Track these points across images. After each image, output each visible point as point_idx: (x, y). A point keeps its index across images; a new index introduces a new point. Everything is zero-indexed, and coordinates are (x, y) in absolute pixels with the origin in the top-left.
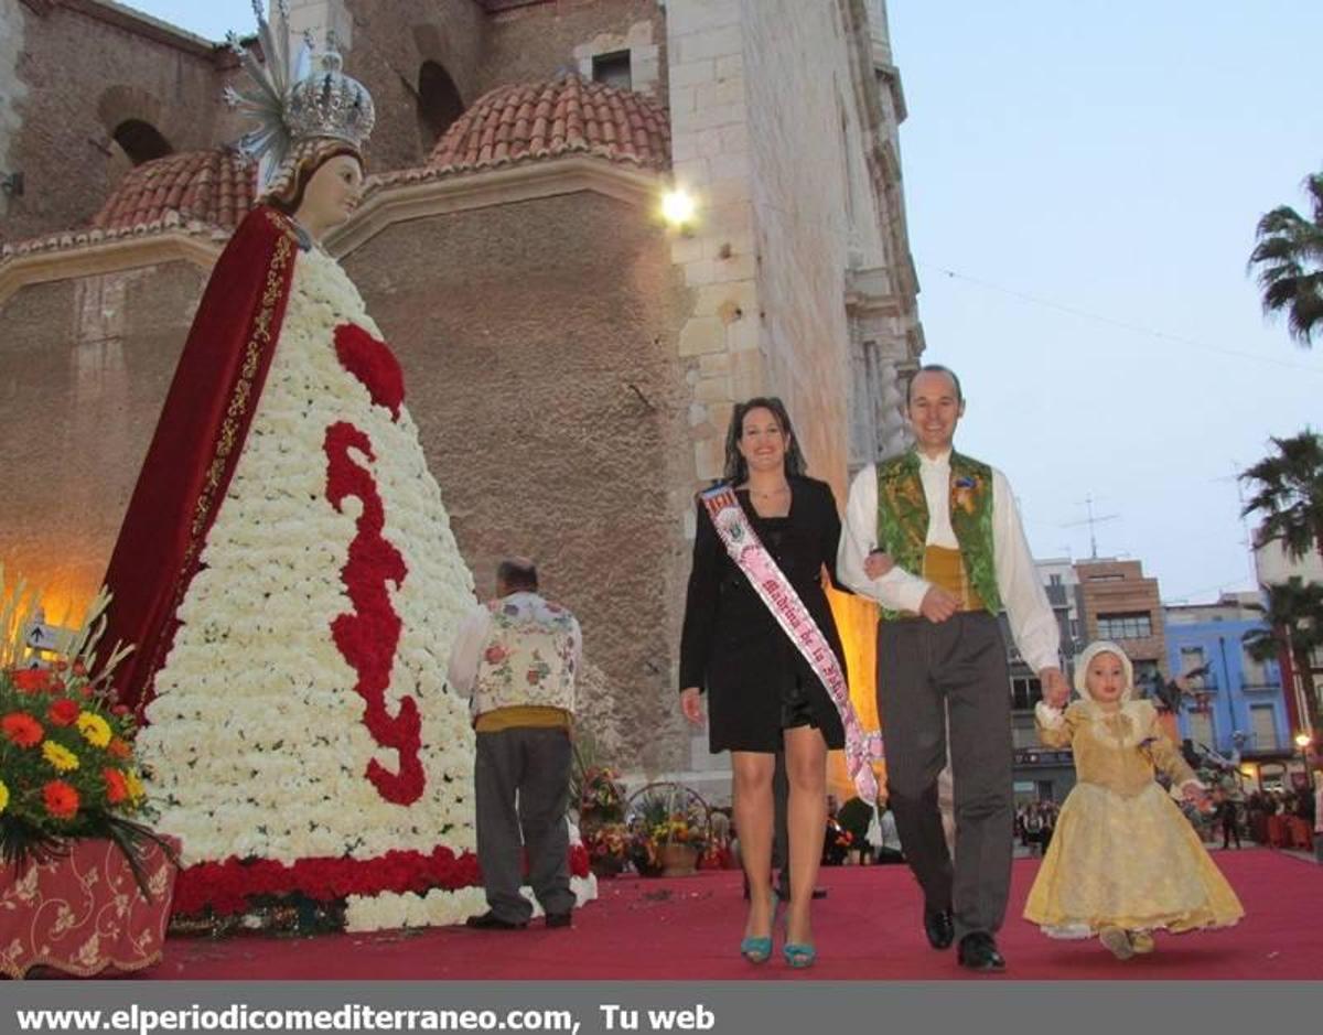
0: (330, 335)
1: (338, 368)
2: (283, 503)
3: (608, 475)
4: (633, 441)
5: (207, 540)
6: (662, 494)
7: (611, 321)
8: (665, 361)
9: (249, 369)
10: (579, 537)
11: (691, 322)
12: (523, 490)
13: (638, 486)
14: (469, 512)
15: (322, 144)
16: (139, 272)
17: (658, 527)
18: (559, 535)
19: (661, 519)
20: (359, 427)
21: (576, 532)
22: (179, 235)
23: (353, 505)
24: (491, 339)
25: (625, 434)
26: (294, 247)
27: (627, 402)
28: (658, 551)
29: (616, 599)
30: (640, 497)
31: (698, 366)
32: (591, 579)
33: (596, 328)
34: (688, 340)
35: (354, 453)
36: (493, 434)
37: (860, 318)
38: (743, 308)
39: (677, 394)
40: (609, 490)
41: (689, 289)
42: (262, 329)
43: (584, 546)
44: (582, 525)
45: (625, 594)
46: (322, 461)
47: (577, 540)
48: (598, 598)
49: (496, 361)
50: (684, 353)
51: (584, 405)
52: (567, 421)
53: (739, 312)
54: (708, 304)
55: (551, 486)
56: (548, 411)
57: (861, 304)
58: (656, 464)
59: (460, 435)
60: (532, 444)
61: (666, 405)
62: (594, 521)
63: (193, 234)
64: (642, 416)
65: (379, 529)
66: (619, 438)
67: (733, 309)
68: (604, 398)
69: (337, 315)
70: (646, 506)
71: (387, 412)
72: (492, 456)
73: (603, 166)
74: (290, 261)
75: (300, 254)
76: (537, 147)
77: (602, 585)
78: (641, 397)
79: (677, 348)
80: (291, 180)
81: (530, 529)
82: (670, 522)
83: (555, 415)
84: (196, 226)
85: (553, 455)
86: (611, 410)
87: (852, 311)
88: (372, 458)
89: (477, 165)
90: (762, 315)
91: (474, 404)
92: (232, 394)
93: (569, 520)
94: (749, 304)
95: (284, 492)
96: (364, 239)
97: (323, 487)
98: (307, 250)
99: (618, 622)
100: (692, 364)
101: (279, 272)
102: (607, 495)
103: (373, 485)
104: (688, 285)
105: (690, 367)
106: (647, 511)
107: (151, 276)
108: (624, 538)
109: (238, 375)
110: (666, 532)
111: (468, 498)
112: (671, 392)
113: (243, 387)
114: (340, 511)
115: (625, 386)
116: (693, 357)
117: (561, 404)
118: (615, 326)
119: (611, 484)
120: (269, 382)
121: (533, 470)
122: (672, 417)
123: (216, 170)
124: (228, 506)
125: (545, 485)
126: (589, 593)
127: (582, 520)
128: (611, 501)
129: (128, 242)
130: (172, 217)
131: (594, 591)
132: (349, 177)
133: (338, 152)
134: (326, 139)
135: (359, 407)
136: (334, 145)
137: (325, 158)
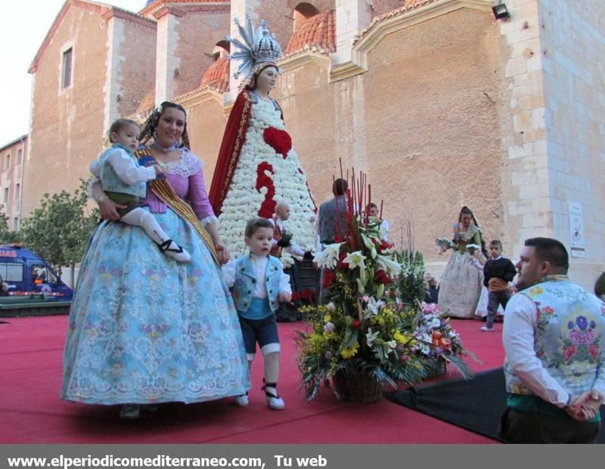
0: (262, 132)
1: (264, 143)
2: (244, 191)
3: (476, 133)
4: (486, 118)
5: (224, 204)
6: (499, 140)
7: (476, 65)
8: (500, 80)
9: (236, 148)
10: (465, 160)
11: (510, 61)
12: (442, 142)
13: (489, 137)
14: (420, 153)
15: (261, 65)
16: (299, 69)
17: (497, 154)
18: (457, 161)
19: (499, 151)
20: (270, 163)
21: (463, 159)
22: (309, 53)
23: (264, 190)
24: (426, 79)
25: (483, 115)
26: (250, 104)
27: (483, 100)
28: (498, 165)
29: (480, 186)
30: (489, 142)
31: (513, 81)
32: (470, 178)
33: (469, 69)
34: (508, 70)
35: (267, 173)
36: (429, 119)
38: (534, 51)
39: (505, 95)
40: (476, 139)
41: (509, 47)
42: (240, 134)
43: (467, 164)
44: (466, 155)
45: (484, 184)
46: (255, 176)
47: (464, 163)
48: (473, 186)
49: (429, 89)
50: (507, 76)
51: (465, 104)
52: (458, 111)
53: (532, 53)
54: (518, 51)
55: (453, 139)
56: (450, 108)
58: (496, 127)
59: (416, 121)
60: (445, 123)
61: (500, 100)
62: (471, 154)
63: (314, 52)
64: (490, 105)
65: (272, 197)
66: (480, 117)
67: (529, 52)
68: (474, 99)
69: (265, 124)
70: (492, 146)
71: (281, 155)
72: (429, 129)
74: (249, 110)
75: (254, 106)
77: (475, 180)
78: (489, 98)
79: (504, 75)
80: (252, 80)
81: (445, 159)
82: (503, 152)
83: (453, 109)
84: (314, 49)
85: (454, 127)
86: (477, 105)
88: (273, 173)
90: (545, 53)
91: (421, 108)
92: (231, 157)
93: (460, 153)
94: (537, 49)
95: (244, 187)
96: (375, 44)
97: (255, 186)
98: (256, 103)
99: (481, 196)
100: (511, 80)
101: (245, 114)
102: (476, 142)
103: (272, 182)
104: (508, 44)
105: (510, 82)
106: (492, 148)
107: (303, 70)
108: (483, 160)
109: (233, 150)
110: (501, 156)
111: (421, 147)
112: (502, 94)
113: (235, 154)
114: (259, 192)
115: (482, 93)
116: (511, 77)
117: (456, 104)
118: (477, 67)
119: (477, 137)
120: (243, 150)
121: (446, 133)
122: (503, 105)
123: (326, 21)
124: (230, 193)
125: (450, 139)
126: (469, 184)
127: (465, 153)
128: (477, 144)
129: (293, 58)
130: (307, 46)
131: (472, 183)
132: (271, 74)
133: (266, 67)
134: (262, 62)
135: (271, 156)
136: (265, 64)
137: (262, 70)
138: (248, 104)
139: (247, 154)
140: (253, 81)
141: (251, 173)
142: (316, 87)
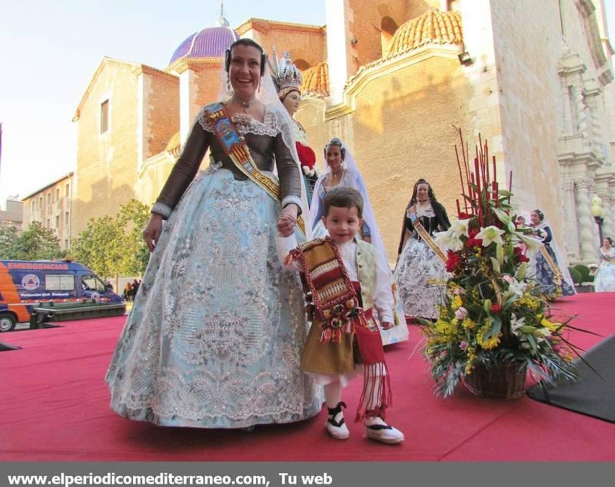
7: (444, 103)
8: (465, 114)
10: (437, 180)
11: (473, 99)
14: (402, 174)
15: (286, 89)
21: (437, 178)
22: (308, 97)
25: (451, 142)
27: (452, 131)
29: (451, 200)
31: (476, 114)
33: (439, 106)
34: (472, 105)
36: (407, 148)
37: (565, 76)
38: (492, 90)
39: (469, 126)
41: (472, 87)
43: (440, 183)
49: (407, 123)
50: (471, 110)
51: (437, 134)
52: (432, 141)
53: (491, 92)
54: (479, 91)
55: (427, 163)
56: (425, 138)
57: (566, 71)
59: (396, 150)
60: (420, 150)
61: (465, 130)
62: (442, 174)
63: (312, 96)
67: (489, 90)
68: (444, 131)
71: (307, 167)
72: (407, 156)
73: (438, 46)
76: (416, 44)
78: (456, 128)
79: (468, 109)
83: (427, 139)
85: (428, 153)
86: (446, 135)
87: (562, 74)
90: (501, 91)
91: (401, 139)
94: (495, 87)
96: (361, 89)
100: (474, 113)
102: (447, 165)
104: (471, 84)
105: (474, 115)
107: (302, 112)
108: (453, 179)
111: (401, 170)
112: (467, 125)
115: (450, 125)
116: (474, 112)
117: (429, 135)
118: (446, 105)
119: (448, 161)
121: (421, 159)
122: (468, 134)
123: (319, 72)
125: (425, 163)
128: (447, 166)
131: (444, 198)
132: (295, 98)
133: (291, 91)
134: (287, 87)
136: (289, 89)
137: (287, 94)
142: (314, 125)
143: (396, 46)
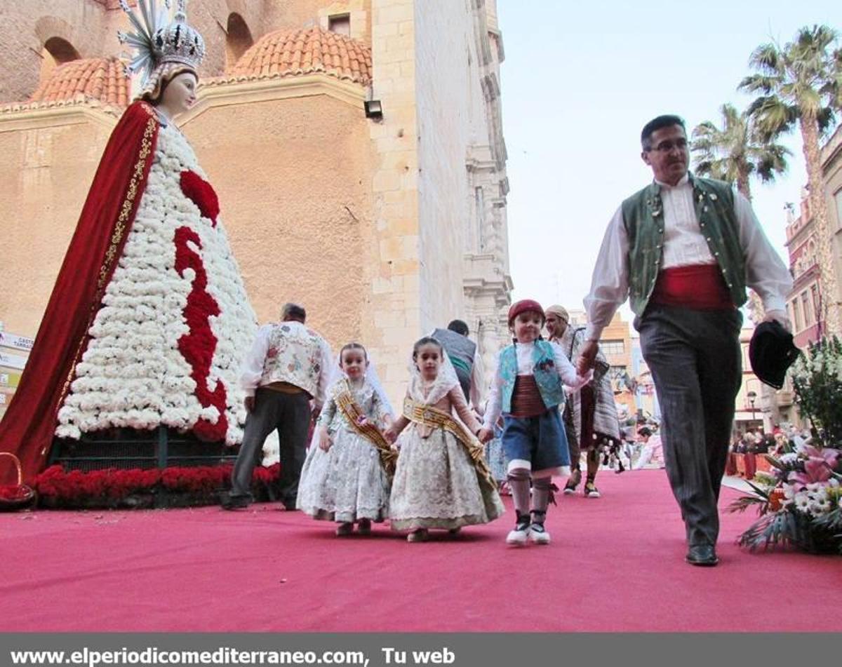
0: (178, 176)
1: (181, 195)
2: (150, 271)
3: (332, 257)
4: (345, 238)
5: (107, 291)
6: (361, 268)
7: (335, 169)
8: (365, 194)
9: (131, 195)
10: (313, 290)
11: (380, 172)
12: (283, 263)
13: (347, 264)
15: (175, 66)
16: (60, 128)
17: (358, 287)
18: (303, 289)
19: (360, 282)
20: (194, 230)
21: (312, 288)
22: (83, 108)
23: (190, 273)
24: (267, 177)
25: (342, 234)
26: (158, 125)
27: (343, 216)
28: (358, 300)
29: (333, 327)
30: (348, 270)
31: (383, 197)
32: (319, 315)
33: (326, 174)
34: (377, 182)
35: (191, 245)
36: (266, 231)
37: (474, 172)
38: (408, 166)
39: (371, 213)
40: (332, 265)
41: (379, 154)
42: (139, 172)
43: (316, 296)
44: (316, 284)
45: (337, 323)
46: (171, 250)
47: (312, 293)
48: (323, 325)
49: (269, 190)
50: (375, 190)
51: (318, 217)
52: (309, 226)
53: (407, 168)
55: (299, 262)
56: (298, 220)
57: (475, 165)
58: (358, 251)
59: (247, 231)
60: (289, 238)
61: (364, 219)
62: (322, 283)
63: (92, 108)
64: (351, 224)
65: (205, 287)
66: (337, 236)
67: (404, 165)
68: (330, 213)
69: (182, 165)
70: (352, 275)
71: (209, 221)
72: (266, 244)
73: (334, 81)
74: (155, 134)
75: (161, 129)
76: (295, 68)
77: (326, 318)
78: (351, 214)
79: (372, 187)
80: (156, 86)
81: (286, 286)
82: (364, 285)
83: (302, 222)
84: (95, 103)
85: (300, 245)
86: (333, 221)
87: (470, 169)
88: (201, 248)
89: (261, 76)
90: (420, 170)
91: (256, 214)
92: (121, 209)
93: (308, 281)
94: (413, 165)
95: (150, 265)
96: (192, 117)
97: (173, 264)
98: (165, 126)
99: (334, 339)
100: (380, 196)
101: (149, 139)
102: (330, 268)
103: (201, 262)
104: (379, 151)
105: (379, 198)
106: (353, 278)
108: (339, 292)
109: (124, 198)
110: (362, 290)
111: (252, 267)
112: (367, 211)
113: (127, 205)
114: (182, 277)
115: (342, 207)
116: (381, 192)
117: (306, 216)
118: (337, 173)
119: (333, 262)
120: (142, 202)
121: (289, 252)
122: (368, 225)
124: (119, 272)
125: (295, 261)
126: (319, 322)
127: (315, 281)
128: (332, 271)
129: (54, 111)
130: (81, 97)
131: (322, 322)
132: (190, 86)
133: (185, 71)
134: (176, 62)
135: (193, 218)
136: (182, 67)
137: (176, 75)
138: (154, 124)
139: (149, 209)
140: (159, 89)
141: (161, 241)
143: (258, 63)
